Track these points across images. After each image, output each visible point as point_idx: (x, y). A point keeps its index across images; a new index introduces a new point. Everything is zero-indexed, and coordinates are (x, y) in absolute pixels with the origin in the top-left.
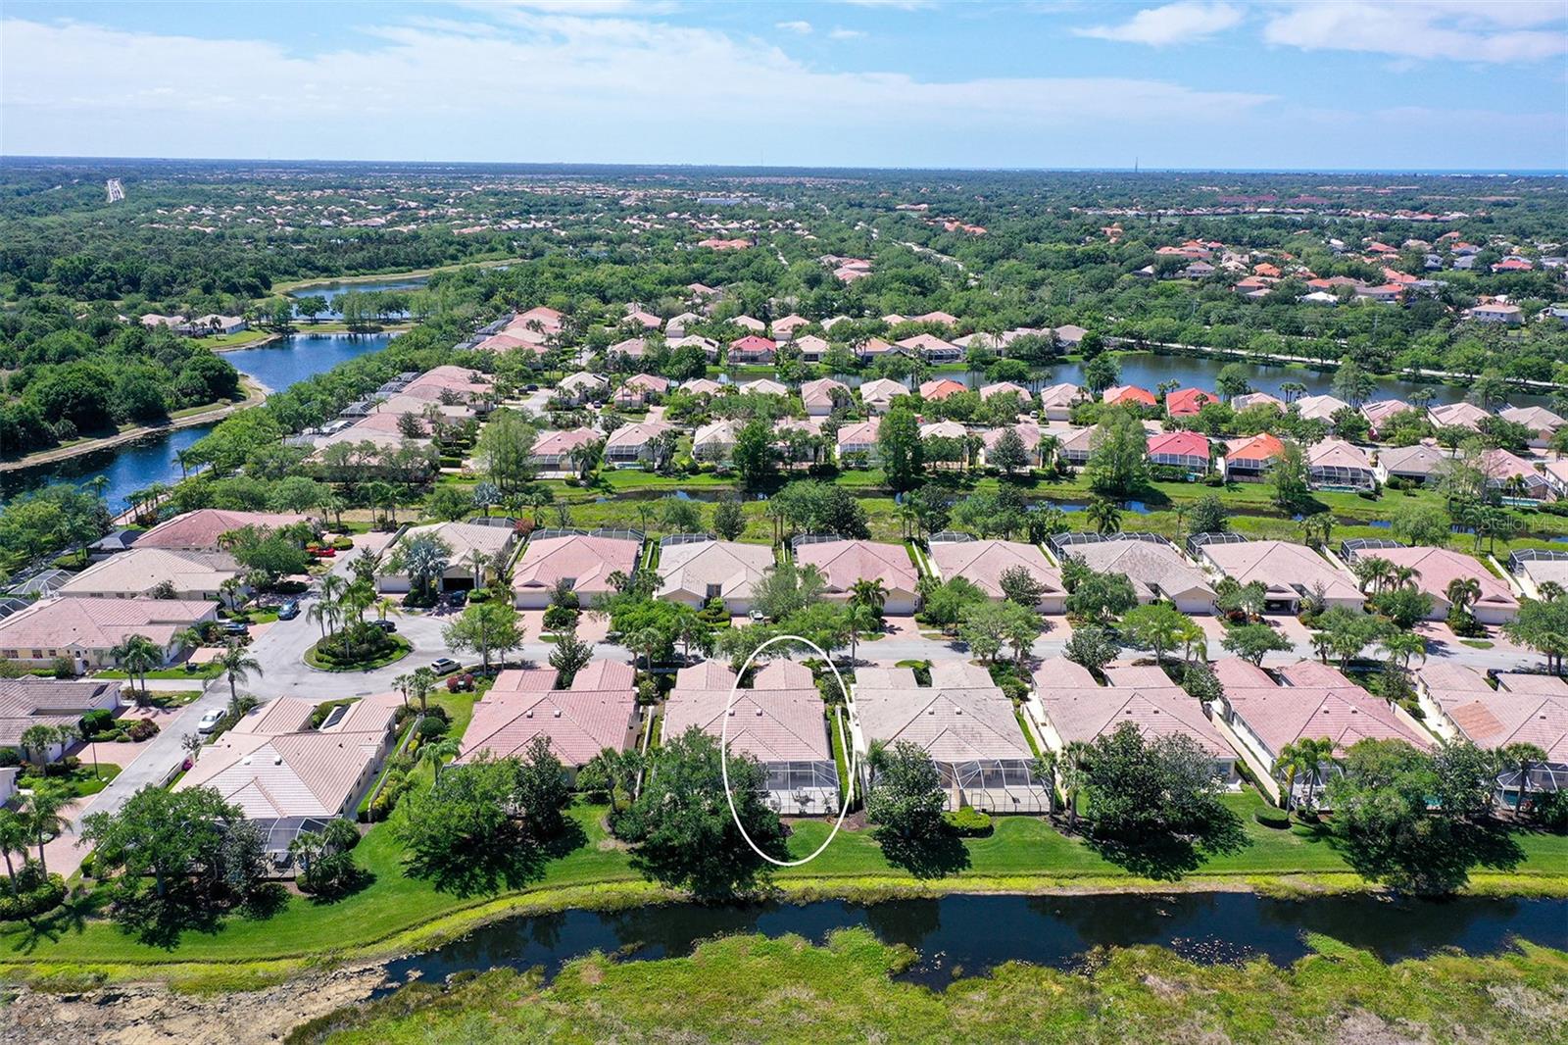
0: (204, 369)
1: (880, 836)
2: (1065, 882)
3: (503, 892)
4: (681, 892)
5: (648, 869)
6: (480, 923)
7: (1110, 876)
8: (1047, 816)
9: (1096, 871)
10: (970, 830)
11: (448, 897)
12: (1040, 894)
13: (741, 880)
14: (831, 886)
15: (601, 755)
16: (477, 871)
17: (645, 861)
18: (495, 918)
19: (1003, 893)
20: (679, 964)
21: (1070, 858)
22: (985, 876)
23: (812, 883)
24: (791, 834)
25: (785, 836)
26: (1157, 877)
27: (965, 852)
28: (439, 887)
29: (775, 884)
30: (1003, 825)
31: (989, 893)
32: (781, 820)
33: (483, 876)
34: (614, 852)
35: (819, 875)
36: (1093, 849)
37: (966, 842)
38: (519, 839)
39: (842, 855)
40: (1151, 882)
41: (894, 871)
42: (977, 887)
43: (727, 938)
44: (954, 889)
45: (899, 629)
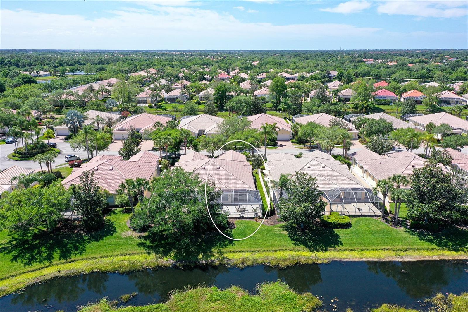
0: (23, 78)
1: (287, 228)
2: (402, 253)
3: (56, 261)
4: (168, 261)
5: (148, 247)
6: (34, 281)
7: (428, 249)
8: (380, 217)
9: (418, 247)
10: (339, 224)
11: (19, 265)
12: (387, 260)
13: (205, 253)
14: (259, 257)
15: (124, 182)
16: (43, 249)
17: (148, 243)
18: (46, 278)
19: (364, 260)
20: (157, 308)
21: (400, 240)
22: (352, 250)
23: (247, 255)
24: (235, 227)
25: (231, 229)
26: (456, 250)
27: (337, 236)
28: (15, 259)
29: (225, 255)
30: (356, 222)
31: (356, 260)
32: (229, 220)
33: (46, 252)
34: (131, 238)
35: (252, 250)
36: (412, 234)
37: (337, 231)
38: (76, 231)
39: (265, 239)
40: (453, 253)
41: (297, 247)
42: (348, 257)
43: (192, 290)
44: (334, 258)
45: (284, 145)
